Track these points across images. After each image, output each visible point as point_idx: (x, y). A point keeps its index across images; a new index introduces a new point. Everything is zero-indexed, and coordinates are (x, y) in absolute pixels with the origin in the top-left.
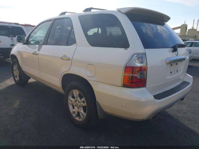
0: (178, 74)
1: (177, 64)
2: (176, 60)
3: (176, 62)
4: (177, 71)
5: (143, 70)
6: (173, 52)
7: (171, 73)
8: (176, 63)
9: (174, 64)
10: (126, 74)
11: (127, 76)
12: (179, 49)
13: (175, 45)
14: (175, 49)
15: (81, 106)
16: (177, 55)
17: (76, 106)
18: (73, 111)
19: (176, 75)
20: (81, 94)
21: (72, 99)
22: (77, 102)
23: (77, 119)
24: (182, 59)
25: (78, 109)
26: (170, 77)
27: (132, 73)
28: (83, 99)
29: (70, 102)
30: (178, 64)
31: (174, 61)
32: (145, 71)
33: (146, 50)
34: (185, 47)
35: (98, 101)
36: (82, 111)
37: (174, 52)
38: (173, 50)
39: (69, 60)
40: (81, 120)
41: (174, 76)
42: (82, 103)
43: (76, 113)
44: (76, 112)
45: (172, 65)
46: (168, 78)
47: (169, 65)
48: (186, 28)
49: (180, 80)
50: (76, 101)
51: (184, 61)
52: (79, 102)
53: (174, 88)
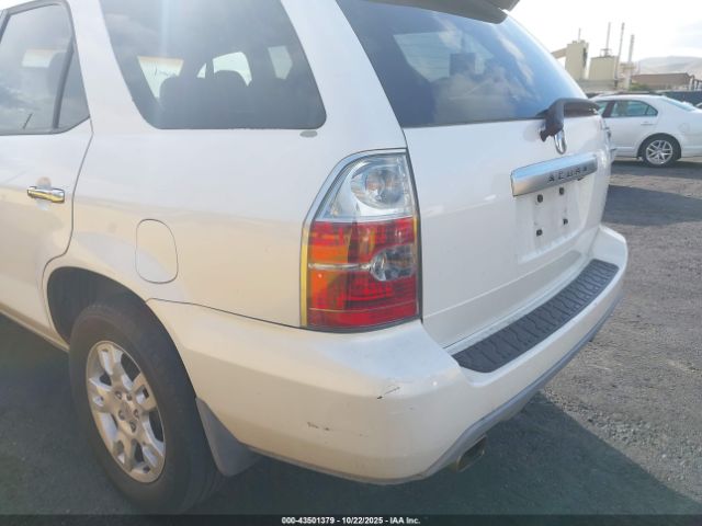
0: (569, 237)
1: (562, 191)
2: (560, 172)
3: (559, 181)
4: (565, 221)
5: (400, 238)
6: (543, 136)
7: (539, 233)
8: (558, 188)
9: (550, 194)
10: (318, 266)
11: (323, 272)
12: (569, 124)
13: (550, 103)
14: (550, 125)
15: (140, 412)
16: (562, 149)
17: (122, 418)
18: (114, 443)
19: (563, 240)
20: (129, 360)
21: (103, 389)
22: (124, 397)
23: (138, 473)
24: (585, 169)
25: (134, 430)
26: (534, 255)
27: (352, 258)
28: (141, 379)
29: (95, 400)
30: (567, 192)
31: (552, 179)
32: (412, 240)
33: (411, 132)
34: (592, 113)
35: (204, 399)
36: (148, 437)
37: (549, 138)
38: (544, 129)
39: (62, 202)
40: (150, 477)
41: (554, 245)
42: (140, 398)
43: (128, 448)
44: (125, 443)
45: (540, 199)
46: (526, 259)
47: (530, 200)
48: (585, 55)
49: (577, 255)
50: (118, 392)
51: (593, 174)
52: (130, 398)
53: (557, 299)
